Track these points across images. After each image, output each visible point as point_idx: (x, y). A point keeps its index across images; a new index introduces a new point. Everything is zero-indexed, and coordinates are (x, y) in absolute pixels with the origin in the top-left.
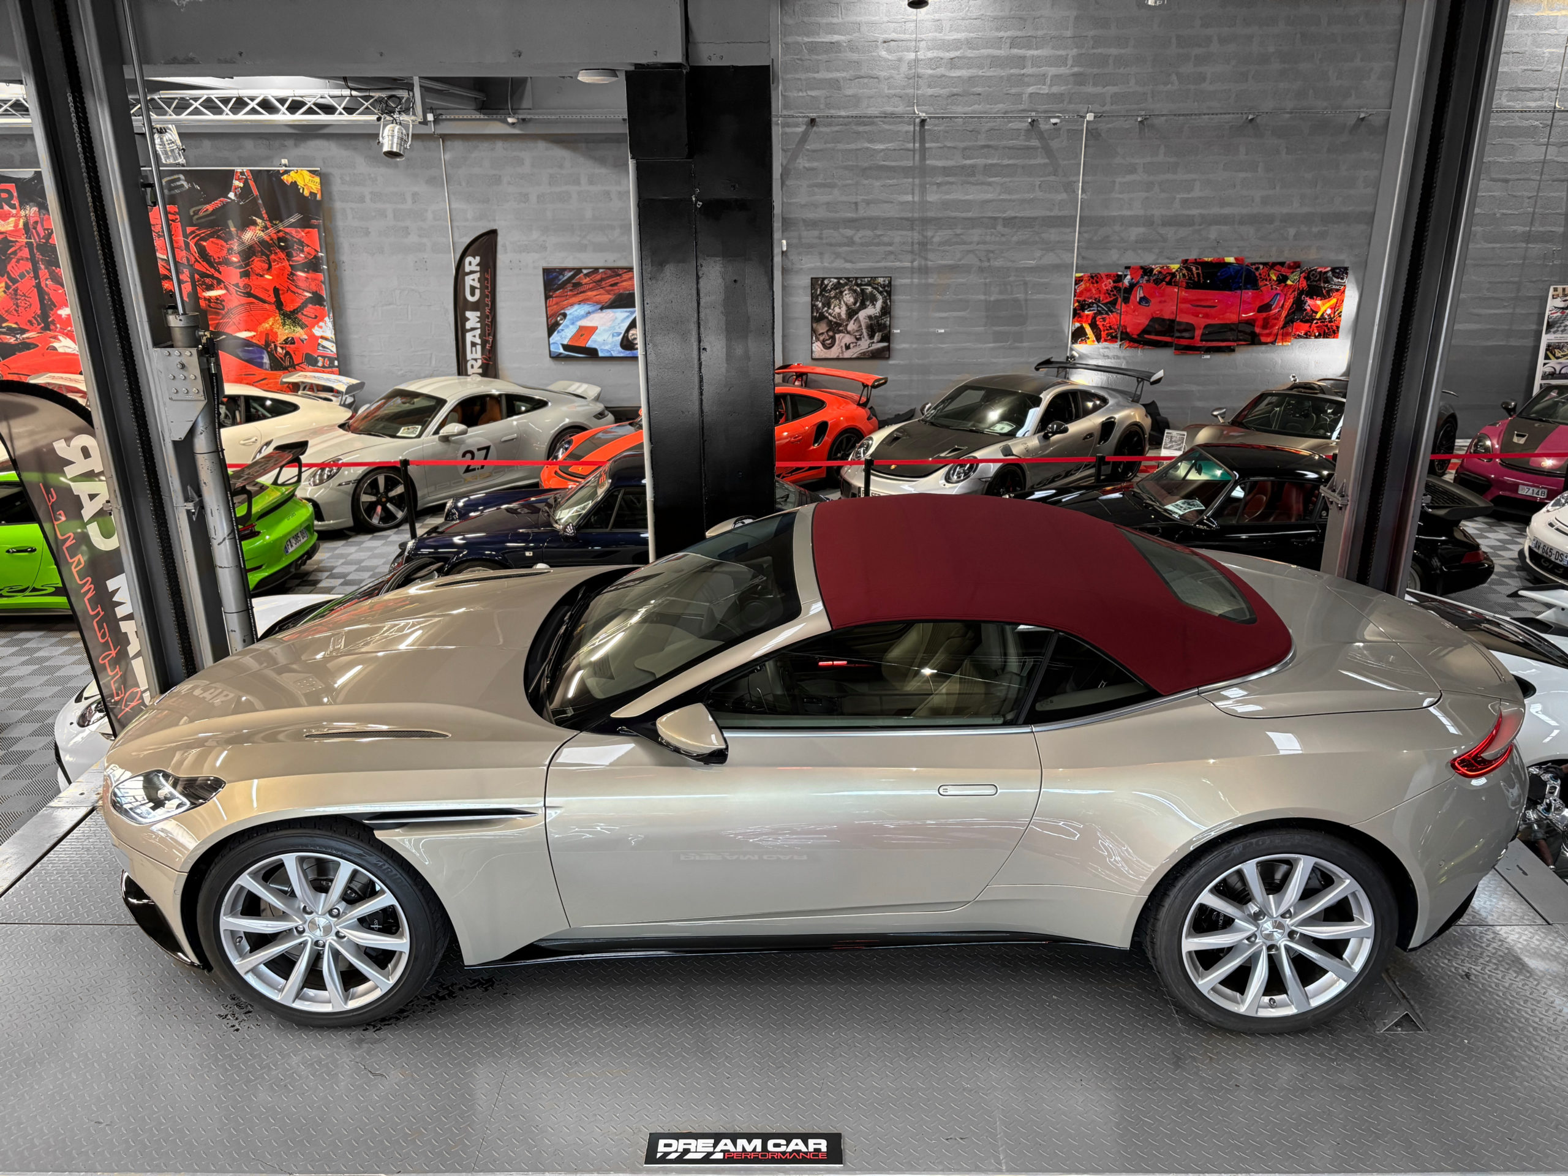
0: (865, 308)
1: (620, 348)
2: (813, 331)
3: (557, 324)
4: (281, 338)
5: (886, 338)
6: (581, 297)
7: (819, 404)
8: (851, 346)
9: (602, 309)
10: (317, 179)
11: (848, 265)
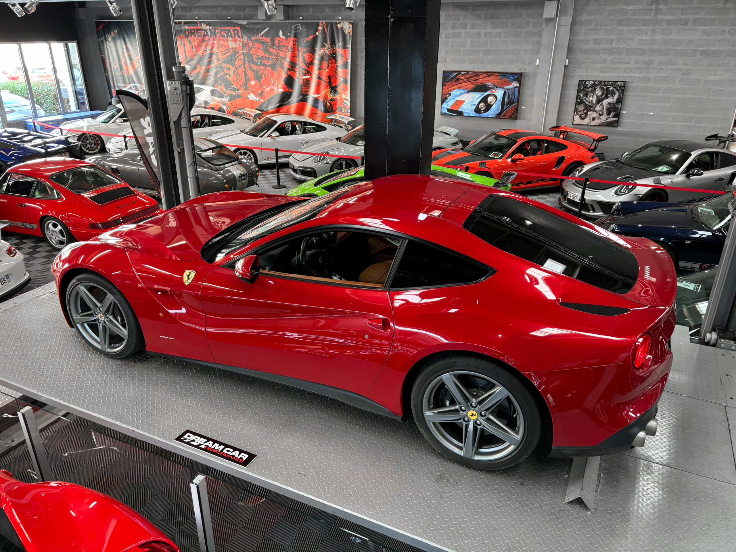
0: (608, 98)
1: (474, 112)
2: (576, 109)
3: (446, 99)
4: (329, 98)
5: (617, 115)
6: (459, 86)
7: (564, 147)
8: (596, 118)
9: (468, 92)
10: (351, 26)
11: (602, 74)
